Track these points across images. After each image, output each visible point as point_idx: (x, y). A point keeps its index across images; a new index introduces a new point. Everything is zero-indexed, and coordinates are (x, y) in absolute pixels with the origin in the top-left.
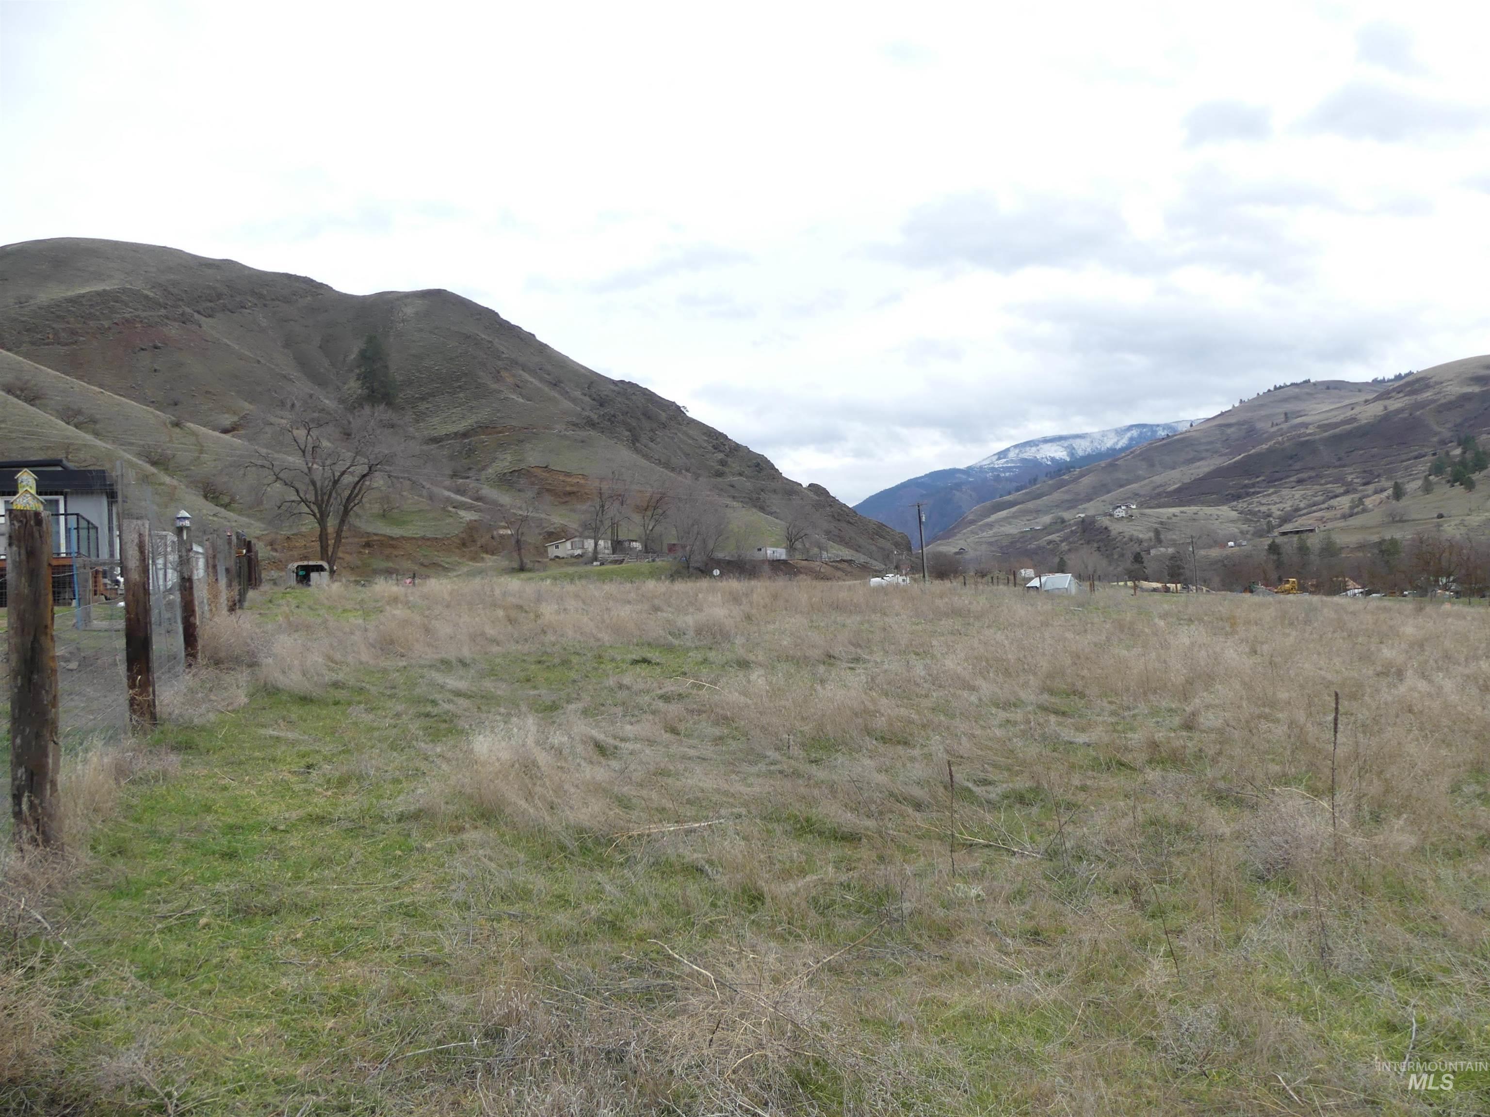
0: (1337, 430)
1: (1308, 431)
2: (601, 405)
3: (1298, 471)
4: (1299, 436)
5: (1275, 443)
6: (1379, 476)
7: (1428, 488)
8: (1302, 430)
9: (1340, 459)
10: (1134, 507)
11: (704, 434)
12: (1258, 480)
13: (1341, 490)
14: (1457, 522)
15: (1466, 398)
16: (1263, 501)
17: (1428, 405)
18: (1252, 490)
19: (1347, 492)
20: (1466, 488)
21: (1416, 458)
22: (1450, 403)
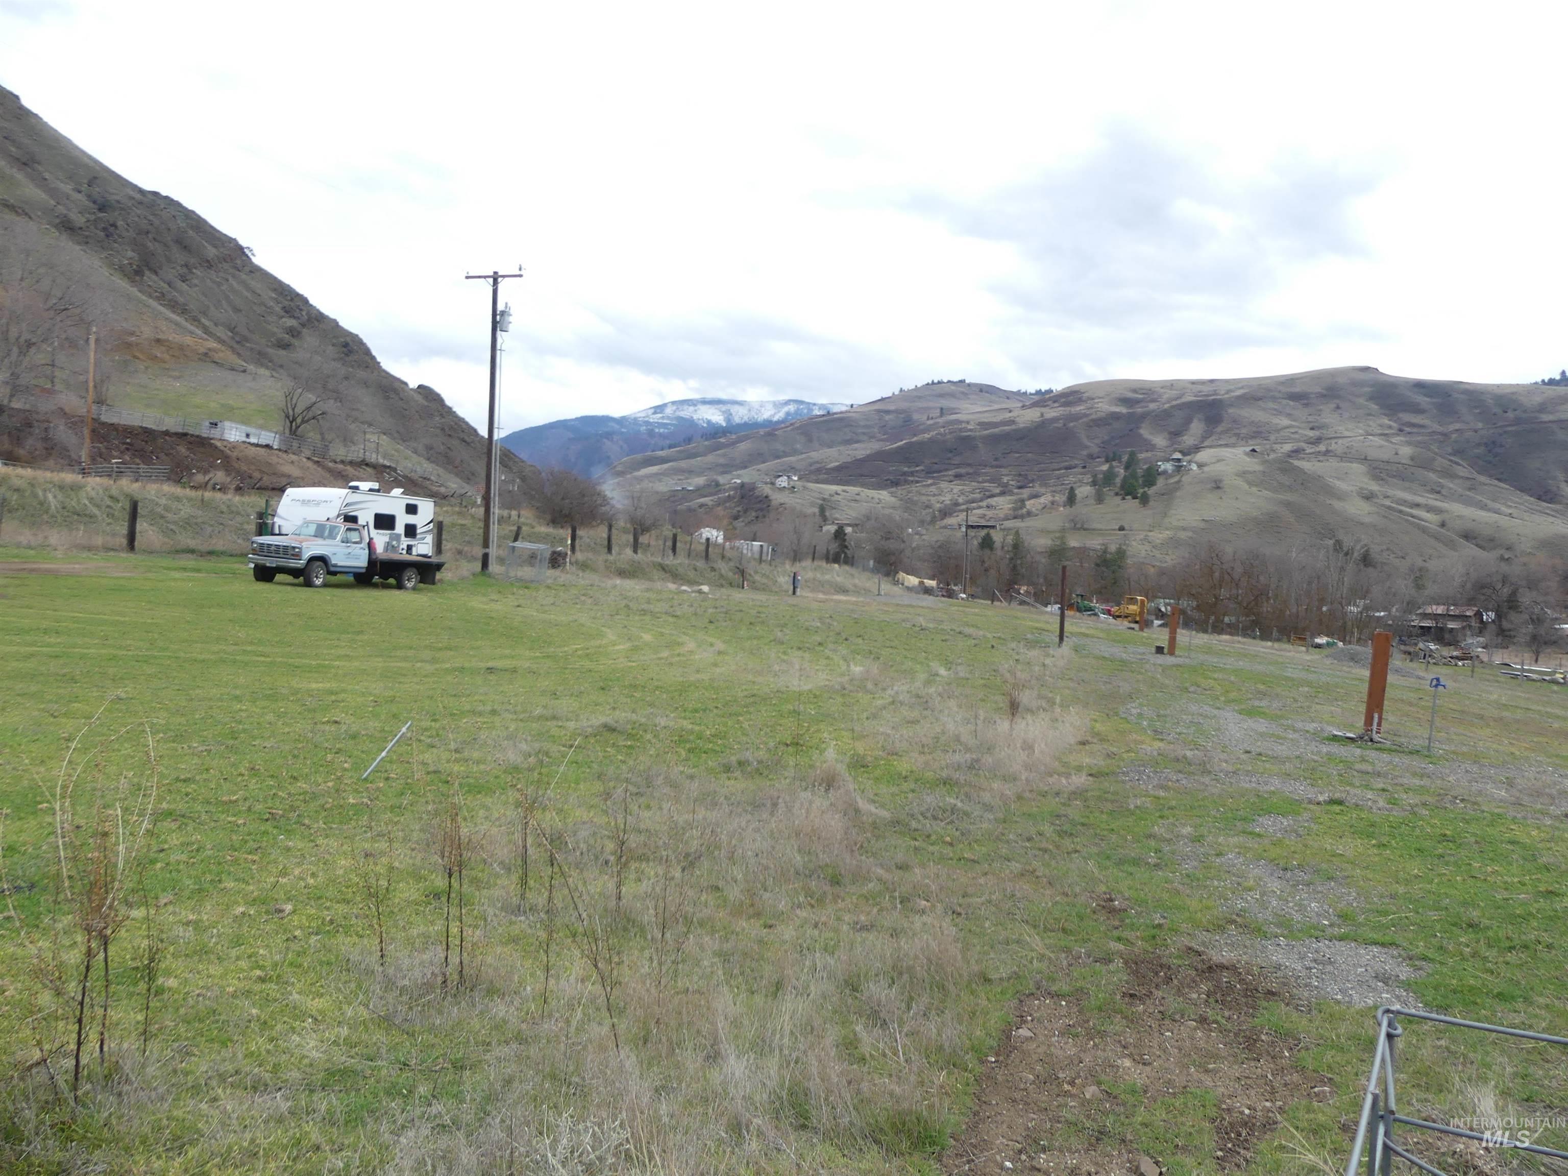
0: (996, 430)
1: (970, 427)
2: (100, 210)
3: (958, 466)
4: (961, 430)
5: (937, 434)
6: (1033, 481)
7: (1100, 499)
8: (964, 425)
9: (996, 459)
10: (796, 478)
11: (275, 290)
12: (917, 469)
13: (997, 491)
14: (1142, 537)
15: (1116, 417)
16: (923, 492)
17: (1081, 418)
18: (911, 479)
19: (1003, 493)
20: (1140, 503)
21: (1067, 468)
22: (1100, 419)
